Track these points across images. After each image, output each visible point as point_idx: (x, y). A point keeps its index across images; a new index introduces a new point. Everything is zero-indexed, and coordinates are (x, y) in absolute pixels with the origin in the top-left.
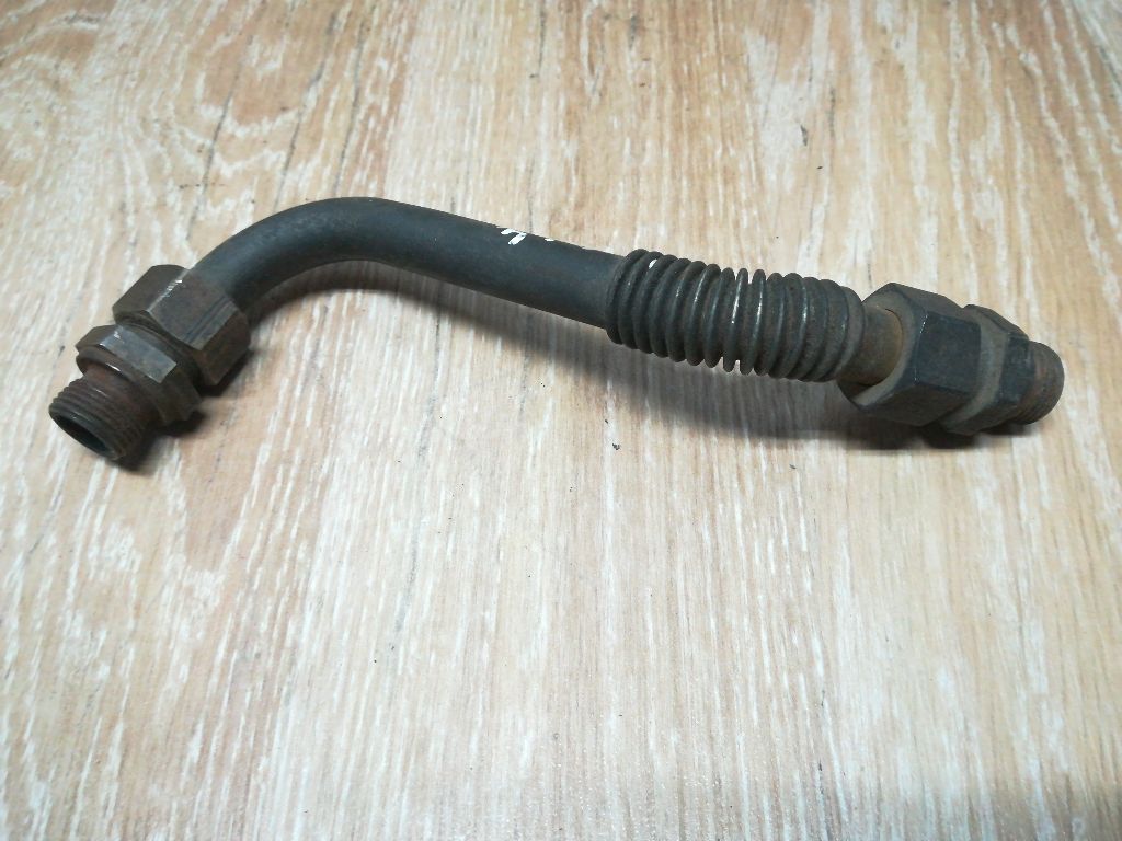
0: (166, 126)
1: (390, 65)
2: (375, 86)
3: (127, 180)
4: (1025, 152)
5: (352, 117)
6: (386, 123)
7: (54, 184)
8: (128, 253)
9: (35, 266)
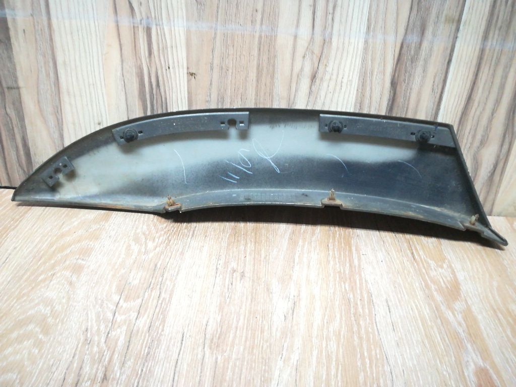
0: (103, 301)
1: (171, 284)
2: (166, 291)
3: (89, 320)
4: (345, 329)
5: (158, 302)
6: (167, 305)
7: (67, 320)
8: (87, 347)
9: (59, 349)
